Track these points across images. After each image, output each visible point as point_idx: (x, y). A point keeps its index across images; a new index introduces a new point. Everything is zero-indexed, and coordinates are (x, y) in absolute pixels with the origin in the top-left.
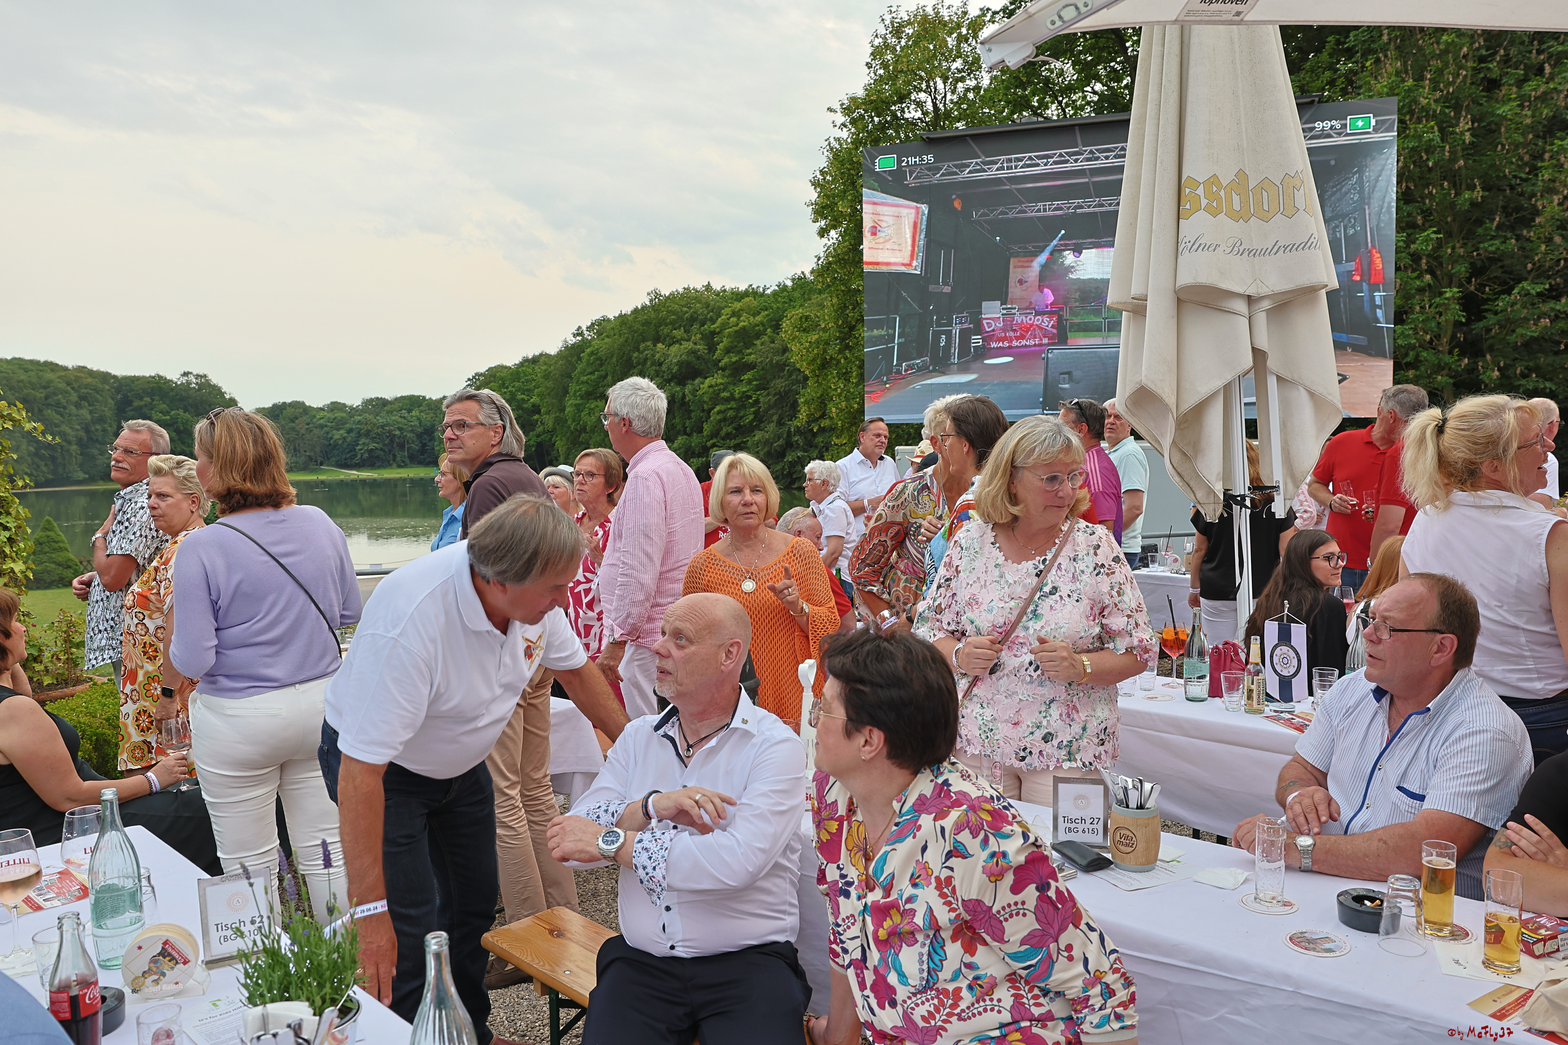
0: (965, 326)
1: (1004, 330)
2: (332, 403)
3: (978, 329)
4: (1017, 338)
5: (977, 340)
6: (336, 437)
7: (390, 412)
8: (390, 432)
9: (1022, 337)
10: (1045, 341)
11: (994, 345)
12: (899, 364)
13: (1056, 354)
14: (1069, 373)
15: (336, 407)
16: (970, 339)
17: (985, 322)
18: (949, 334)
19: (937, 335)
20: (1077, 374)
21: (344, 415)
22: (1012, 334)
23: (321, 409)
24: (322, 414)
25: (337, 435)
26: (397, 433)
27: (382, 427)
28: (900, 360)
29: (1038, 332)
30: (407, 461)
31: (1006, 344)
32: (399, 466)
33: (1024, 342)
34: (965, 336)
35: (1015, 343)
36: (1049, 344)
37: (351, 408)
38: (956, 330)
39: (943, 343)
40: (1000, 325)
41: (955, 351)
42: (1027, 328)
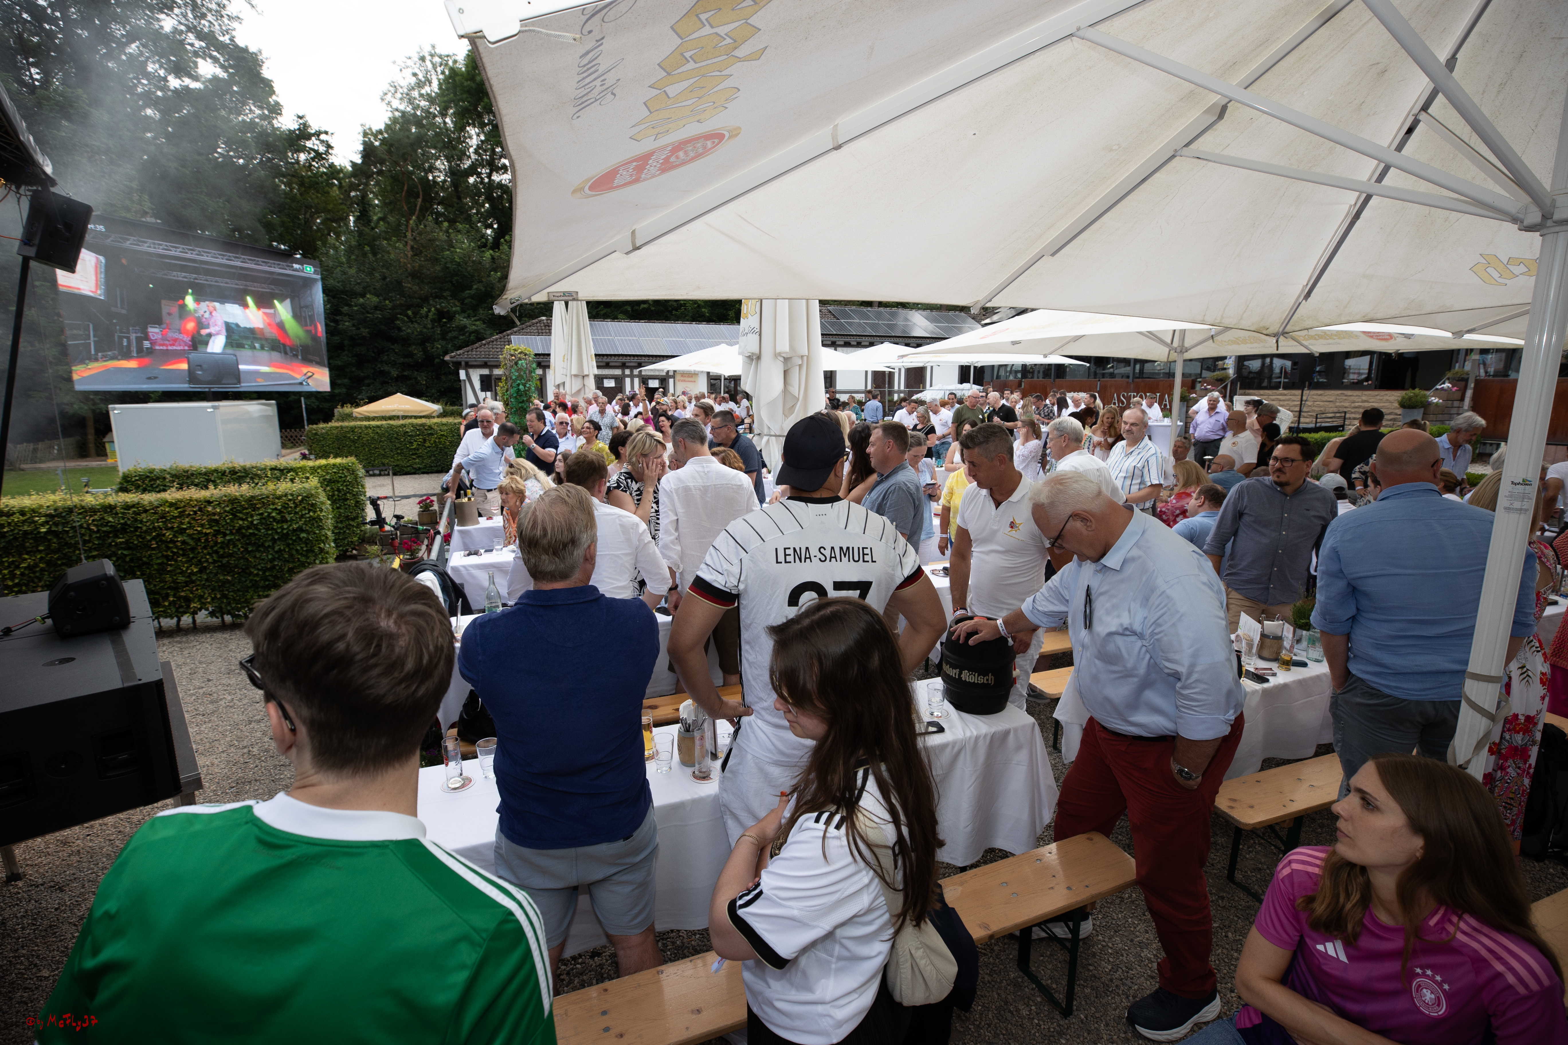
0: (139, 335)
1: (162, 339)
3: (147, 338)
4: (171, 345)
5: (147, 344)
9: (173, 345)
10: (186, 348)
11: (157, 348)
12: (96, 354)
13: (193, 355)
14: (200, 366)
16: (142, 343)
17: (150, 335)
18: (128, 338)
19: (121, 338)
20: (205, 366)
22: (167, 342)
28: (97, 351)
29: (182, 343)
31: (165, 348)
33: (175, 348)
34: (139, 341)
35: (170, 348)
38: (133, 336)
39: (125, 344)
40: (160, 336)
41: (134, 348)
42: (175, 340)
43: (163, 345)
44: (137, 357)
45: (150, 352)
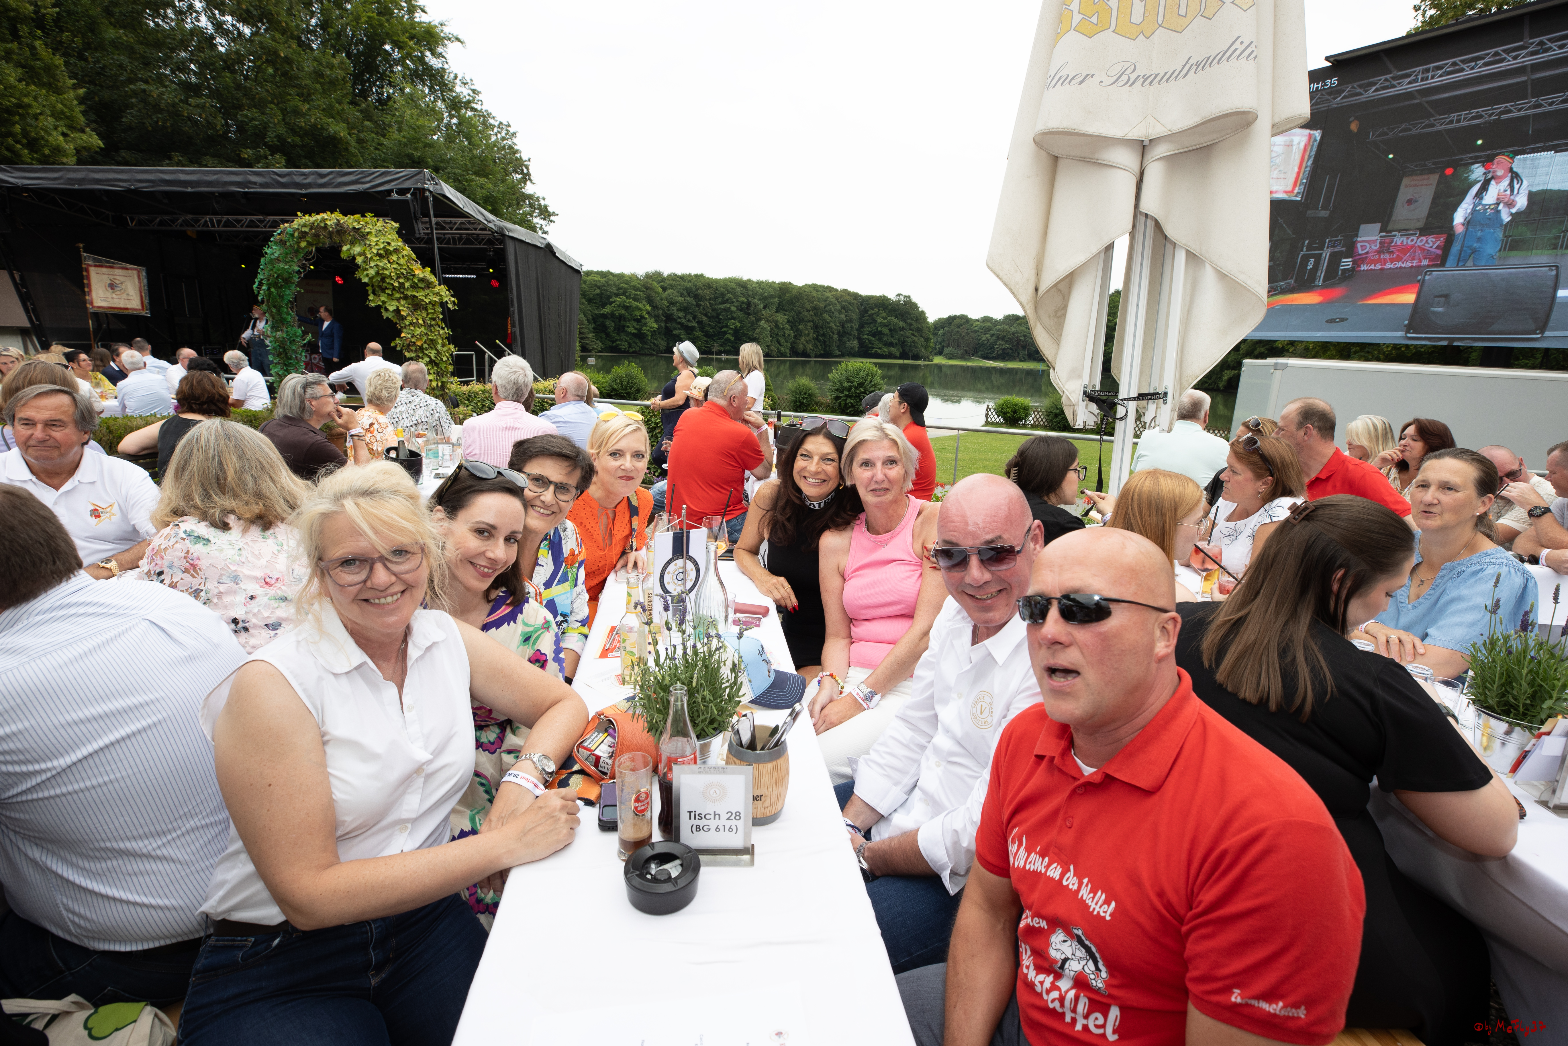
0: (1338, 249)
1: (1379, 252)
2: (985, 317)
3: (1351, 252)
4: (1392, 261)
5: (1347, 263)
6: (984, 339)
7: (1020, 324)
8: (1017, 337)
9: (1399, 259)
10: (1425, 262)
11: (1364, 267)
13: (1434, 276)
14: (1446, 296)
15: (986, 319)
16: (1340, 262)
17: (1359, 245)
18: (1318, 258)
19: (1306, 259)
20: (1455, 297)
21: (990, 325)
22: (1387, 256)
23: (978, 320)
24: (977, 323)
25: (984, 337)
26: (1022, 338)
27: (1013, 334)
30: (1026, 357)
31: (1379, 267)
32: (1021, 361)
33: (1399, 264)
34: (1335, 259)
35: (1388, 266)
36: (1428, 266)
37: (996, 321)
38: (1326, 254)
39: (1310, 267)
40: (1376, 247)
41: (1321, 274)
42: (1405, 250)
43: (1375, 262)
44: (1324, 286)
45: (1350, 275)
